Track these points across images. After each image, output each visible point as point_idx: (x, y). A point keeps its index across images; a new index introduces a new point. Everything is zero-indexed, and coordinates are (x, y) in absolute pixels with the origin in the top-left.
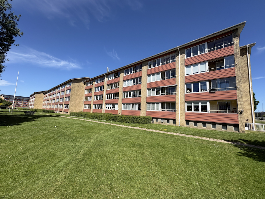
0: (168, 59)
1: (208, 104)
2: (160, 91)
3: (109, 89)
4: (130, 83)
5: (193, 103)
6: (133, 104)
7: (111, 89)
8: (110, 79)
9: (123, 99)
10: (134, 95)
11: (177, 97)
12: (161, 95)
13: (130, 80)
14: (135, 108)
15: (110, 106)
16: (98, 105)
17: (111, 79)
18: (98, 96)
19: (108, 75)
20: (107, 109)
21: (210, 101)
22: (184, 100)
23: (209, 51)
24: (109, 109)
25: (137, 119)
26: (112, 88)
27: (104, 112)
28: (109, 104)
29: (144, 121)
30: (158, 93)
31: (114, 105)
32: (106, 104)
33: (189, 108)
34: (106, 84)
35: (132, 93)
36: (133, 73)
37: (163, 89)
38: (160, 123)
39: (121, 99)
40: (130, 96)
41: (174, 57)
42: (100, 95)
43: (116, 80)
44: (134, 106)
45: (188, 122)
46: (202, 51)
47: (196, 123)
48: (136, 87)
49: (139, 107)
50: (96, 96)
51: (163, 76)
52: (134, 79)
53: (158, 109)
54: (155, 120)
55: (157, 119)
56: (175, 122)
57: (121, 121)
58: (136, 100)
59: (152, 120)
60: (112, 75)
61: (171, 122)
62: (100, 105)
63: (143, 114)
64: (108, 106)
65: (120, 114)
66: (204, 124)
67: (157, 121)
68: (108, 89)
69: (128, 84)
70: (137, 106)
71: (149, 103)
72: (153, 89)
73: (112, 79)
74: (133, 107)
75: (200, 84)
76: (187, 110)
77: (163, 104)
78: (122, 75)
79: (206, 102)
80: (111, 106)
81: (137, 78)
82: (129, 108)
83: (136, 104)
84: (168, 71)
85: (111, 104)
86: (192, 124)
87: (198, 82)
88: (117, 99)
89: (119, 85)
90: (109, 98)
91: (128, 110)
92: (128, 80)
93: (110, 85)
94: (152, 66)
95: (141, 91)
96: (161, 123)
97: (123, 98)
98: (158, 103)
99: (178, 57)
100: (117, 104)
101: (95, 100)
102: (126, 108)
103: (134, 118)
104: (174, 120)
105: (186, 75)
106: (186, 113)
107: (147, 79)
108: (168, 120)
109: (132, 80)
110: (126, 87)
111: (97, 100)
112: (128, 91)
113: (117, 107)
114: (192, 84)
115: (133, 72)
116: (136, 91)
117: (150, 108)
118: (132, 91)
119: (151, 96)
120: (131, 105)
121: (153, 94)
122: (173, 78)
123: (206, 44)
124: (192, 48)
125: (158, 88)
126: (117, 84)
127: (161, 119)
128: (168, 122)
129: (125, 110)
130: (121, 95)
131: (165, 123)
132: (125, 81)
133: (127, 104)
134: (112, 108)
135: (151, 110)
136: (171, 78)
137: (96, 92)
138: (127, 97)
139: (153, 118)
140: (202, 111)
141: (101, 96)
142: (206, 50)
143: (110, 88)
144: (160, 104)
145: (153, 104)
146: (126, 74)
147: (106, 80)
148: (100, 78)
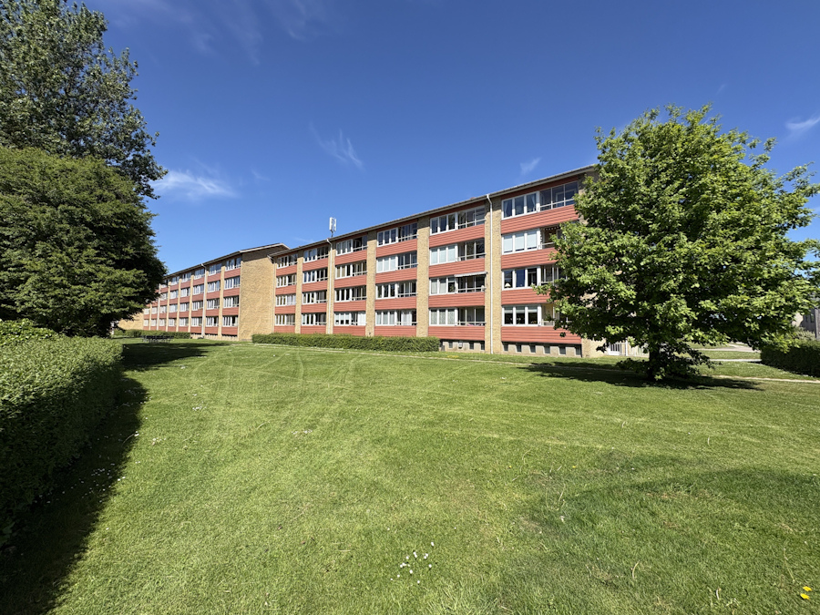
0: (470, 217)
1: (539, 309)
2: (456, 285)
3: (341, 277)
4: (392, 265)
5: (514, 309)
6: (400, 312)
7: (346, 276)
8: (344, 252)
9: (376, 301)
10: (401, 291)
11: (487, 297)
12: (457, 292)
13: (392, 256)
14: (405, 321)
15: (345, 317)
16: (314, 316)
18: (313, 293)
19: (337, 242)
20: (340, 325)
21: (542, 305)
22: (499, 304)
23: (542, 209)
24: (345, 325)
25: (408, 341)
26: (348, 274)
28: (342, 313)
29: (422, 346)
30: (451, 287)
31: (354, 314)
32: (337, 313)
33: (508, 319)
34: (334, 264)
35: (397, 287)
36: (397, 241)
37: (462, 281)
38: (455, 349)
39: (373, 301)
40: (393, 294)
42: (318, 292)
43: (358, 257)
44: (402, 316)
45: (506, 344)
46: (531, 207)
47: (519, 345)
48: (406, 275)
49: (414, 319)
50: (309, 293)
51: (461, 253)
52: (400, 256)
53: (451, 321)
54: (446, 344)
55: (451, 341)
56: (483, 348)
58: (405, 303)
59: (441, 345)
60: (346, 242)
61: (477, 346)
62: (321, 316)
63: (421, 333)
64: (340, 317)
65: (370, 333)
66: (533, 345)
67: (451, 346)
69: (387, 267)
70: (410, 316)
71: (434, 310)
72: (443, 280)
73: (349, 253)
74: (399, 319)
75: (526, 271)
76: (506, 323)
77: (461, 310)
78: (372, 245)
80: (349, 317)
81: (407, 254)
82: (391, 321)
83: (406, 311)
84: (470, 243)
85: (347, 313)
86: (512, 348)
87: (523, 268)
88: (362, 301)
90: (343, 299)
91: (389, 325)
92: (386, 257)
93: (343, 267)
94: (439, 229)
95: (417, 283)
96: (459, 351)
97: (377, 298)
99: (488, 214)
100: (364, 312)
104: (482, 343)
105: (503, 254)
106: (502, 328)
107: (428, 257)
108: (472, 342)
109: (397, 258)
110: (382, 274)
111: (311, 303)
112: (388, 283)
113: (362, 319)
114: (514, 272)
115: (397, 238)
117: (436, 319)
118: (397, 282)
119: (438, 294)
120: (396, 313)
121: (441, 289)
122: (481, 258)
123: (538, 193)
124: (513, 199)
125: (451, 278)
126: (361, 265)
127: (458, 341)
128: (472, 347)
129: (382, 325)
130: (372, 291)
131: (465, 349)
132: (379, 259)
133: (385, 313)
134: (350, 322)
135: (438, 325)
136: (477, 257)
138: (386, 295)
139: (442, 341)
140: (529, 323)
141: (322, 294)
142: (538, 206)
143: (343, 275)
144: (456, 311)
145: (442, 310)
146: (381, 243)
148: (316, 249)
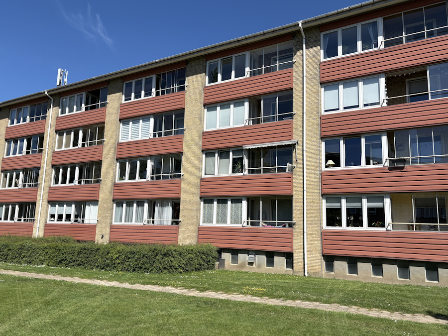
0: (269, 59)
1: (387, 202)
2: (246, 162)
3: (63, 148)
4: (144, 131)
5: (344, 201)
6: (153, 204)
7: (71, 147)
8: (71, 110)
9: (115, 185)
10: (156, 170)
11: (297, 180)
12: (246, 173)
13: (145, 117)
14: (161, 215)
15: (65, 210)
16: (17, 208)
17: (75, 112)
18: (18, 171)
19: (60, 96)
20: (56, 222)
21: (391, 195)
22: (317, 192)
23: (387, 44)
24: (64, 222)
25: (165, 255)
26: (75, 144)
27: (41, 234)
28: (61, 204)
29: (189, 262)
30: (237, 165)
31: (81, 206)
32: (52, 203)
33: (333, 217)
34: (54, 128)
35: (150, 164)
36: (154, 95)
37: (254, 155)
38: (242, 266)
39: (110, 184)
40: (143, 175)
41: (288, 55)
42: (25, 171)
43: (93, 117)
44: (157, 209)
45: (330, 260)
46: (369, 42)
47: (353, 262)
48: (166, 145)
49: (176, 214)
50: (11, 171)
51: (254, 112)
52: (157, 116)
53: (236, 219)
54: (227, 256)
55: (235, 252)
56: (290, 264)
57: (105, 267)
58: (162, 189)
59: (219, 258)
60: (76, 97)
61: (280, 261)
62: (27, 209)
63: (186, 237)
64: (57, 210)
65: (102, 238)
66: (378, 264)
67: (235, 260)
68: (60, 146)
69: (136, 133)
70: (168, 210)
71: (208, 200)
72: (223, 153)
73: (78, 112)
74: (152, 214)
75: (363, 140)
76: (328, 225)
77: (253, 202)
78: (115, 101)
79: (380, 197)
80: (72, 210)
81: (168, 115)
82: (138, 217)
83: (163, 202)
84: (269, 96)
85: (69, 204)
86: (341, 267)
87: (358, 136)
88: (93, 184)
89: (101, 135)
90: (64, 181)
91: (134, 223)
92: (135, 119)
93: (69, 133)
94: (220, 76)
95: (183, 158)
96: (248, 268)
97: (117, 181)
98: (237, 200)
99: (299, 53)
100: (95, 202)
101: (7, 188)
102: (129, 218)
103: (155, 252)
104: (289, 256)
105: (323, 113)
106: (324, 234)
107: (201, 119)
108: (270, 256)
109: (152, 120)
110: (128, 143)
111: (13, 187)
112: (136, 158)
113: (91, 214)
114: (342, 142)
115: (154, 90)
116: (166, 156)
117: (211, 215)
118: (151, 157)
119: (216, 175)
120: (146, 205)
121: (222, 168)
122: (286, 121)
123: (380, 21)
124: (340, 31)
125: (238, 150)
126: (96, 132)
127: (247, 252)
128: (270, 263)
129: (123, 223)
130: (110, 171)
131: (259, 266)
132: (124, 120)
133: (130, 204)
134: (72, 217)
135: (214, 224)
136: (280, 118)
137: (11, 155)
138: (132, 176)
139: (221, 251)
140: (370, 225)
141: (32, 174)
142: (381, 39)
143: (68, 145)
144: (245, 203)
145: (222, 201)
146: (128, 97)
147: (53, 113)
148: (29, 106)
